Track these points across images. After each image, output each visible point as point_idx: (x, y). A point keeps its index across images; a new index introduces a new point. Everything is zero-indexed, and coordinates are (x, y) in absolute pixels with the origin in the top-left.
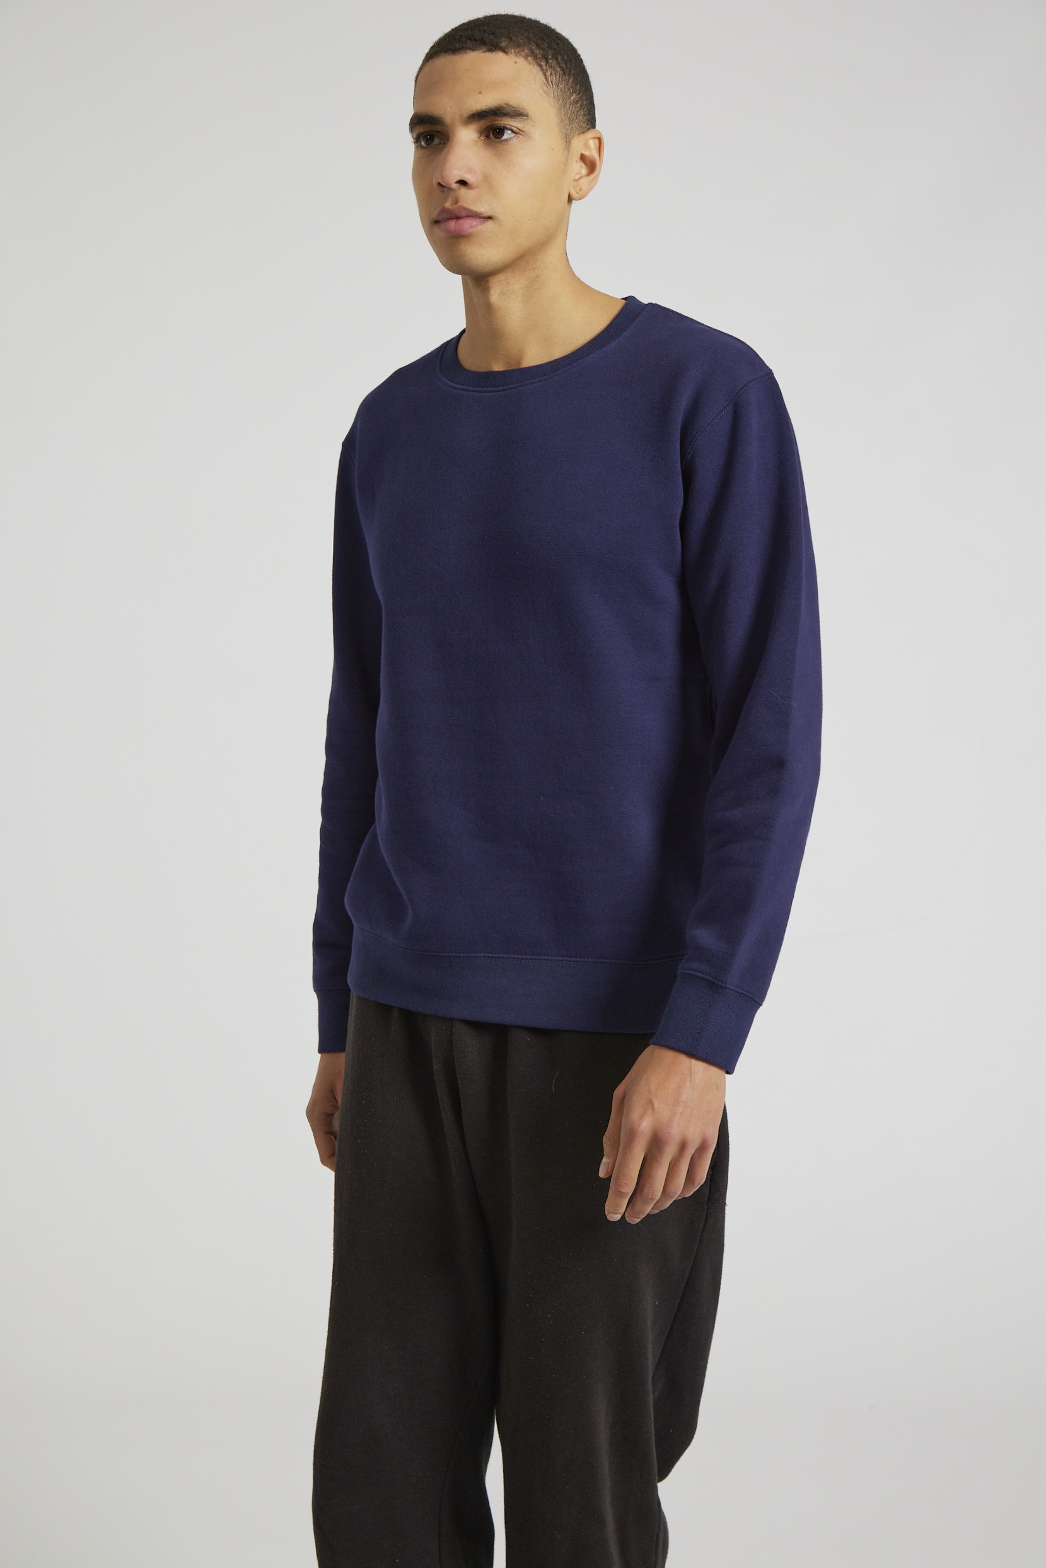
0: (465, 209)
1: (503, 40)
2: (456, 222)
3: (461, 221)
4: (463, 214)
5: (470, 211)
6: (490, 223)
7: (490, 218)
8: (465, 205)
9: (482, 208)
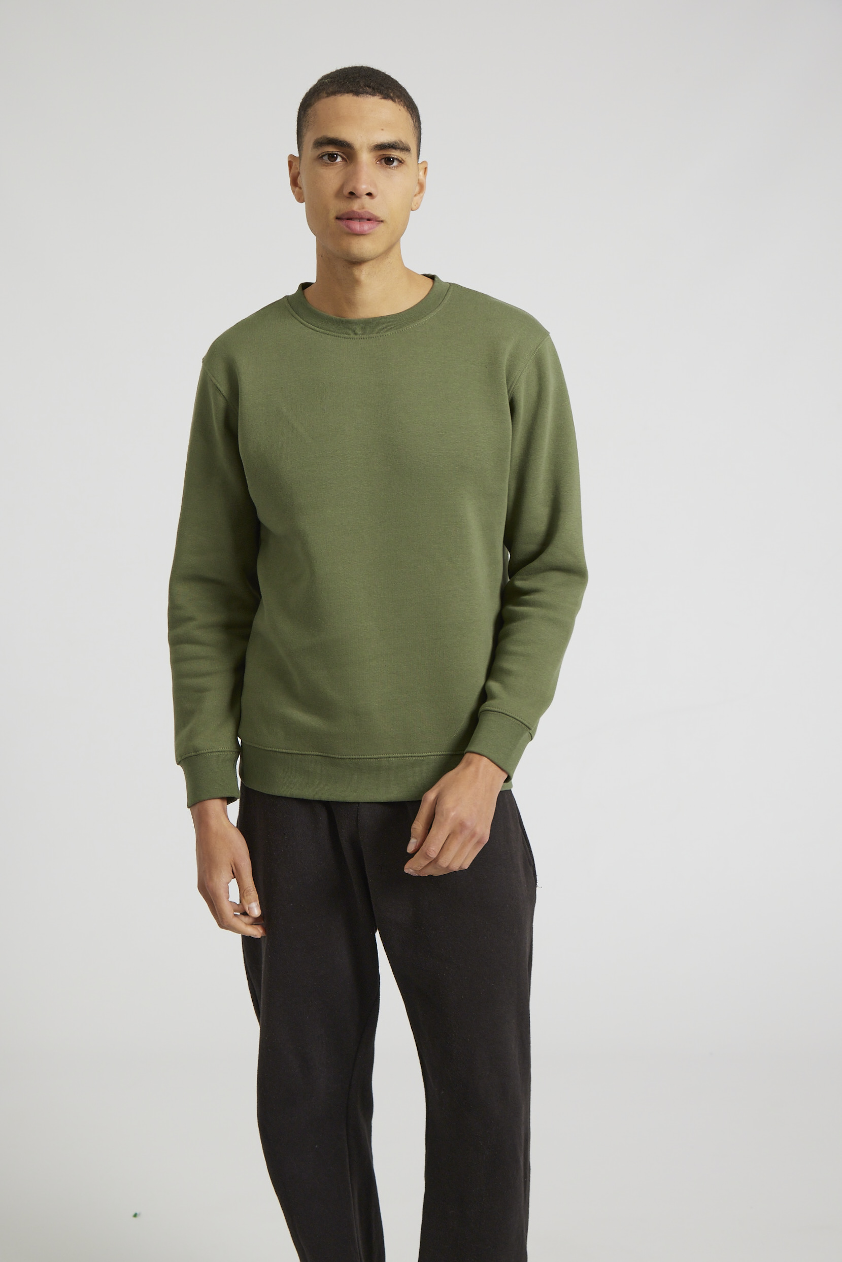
5: (371, 214)
7: (382, 221)
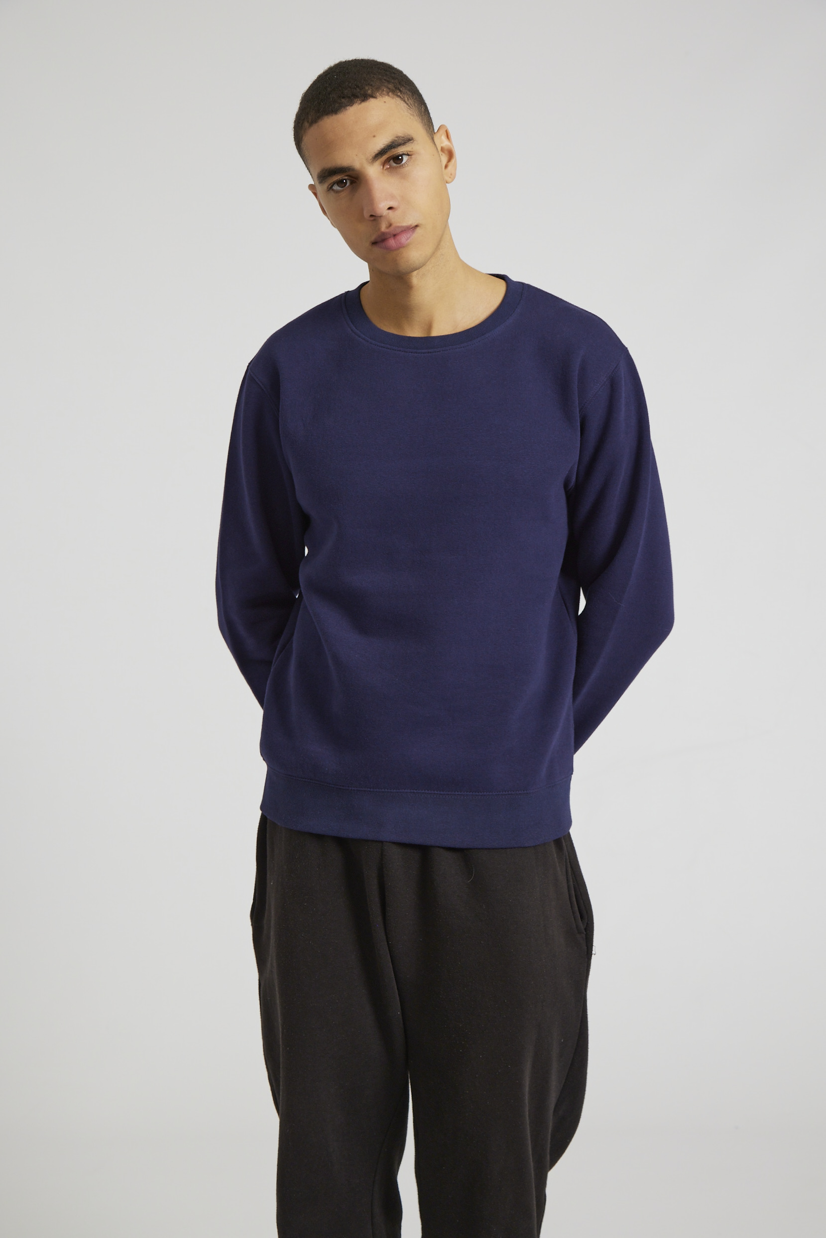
0: (399, 227)
1: (367, 88)
2: (394, 239)
3: (398, 237)
4: (398, 231)
6: (418, 230)
8: (398, 225)
9: (410, 221)
